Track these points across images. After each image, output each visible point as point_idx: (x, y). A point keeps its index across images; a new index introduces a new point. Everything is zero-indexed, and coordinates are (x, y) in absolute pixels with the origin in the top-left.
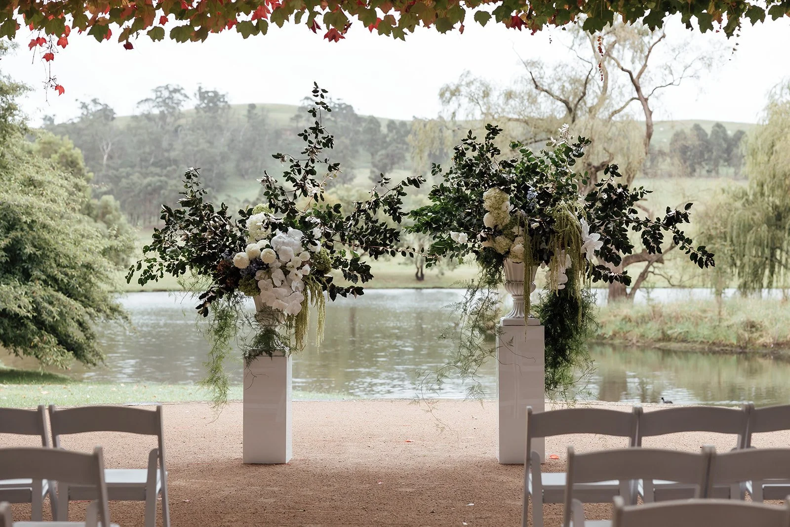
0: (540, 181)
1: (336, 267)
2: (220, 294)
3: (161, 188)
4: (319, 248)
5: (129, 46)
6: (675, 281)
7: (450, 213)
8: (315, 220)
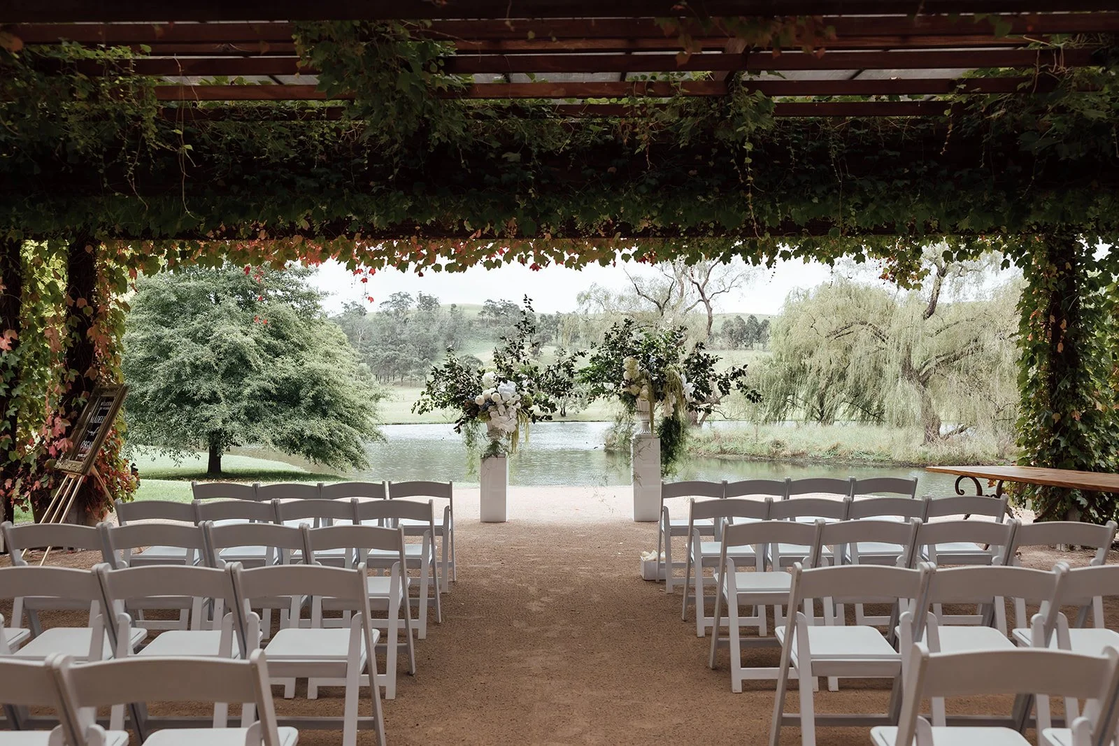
0: (656, 352)
1: (535, 404)
2: (467, 420)
3: (395, 358)
4: (526, 393)
5: (421, 275)
6: (727, 416)
7: (602, 372)
8: (524, 376)
